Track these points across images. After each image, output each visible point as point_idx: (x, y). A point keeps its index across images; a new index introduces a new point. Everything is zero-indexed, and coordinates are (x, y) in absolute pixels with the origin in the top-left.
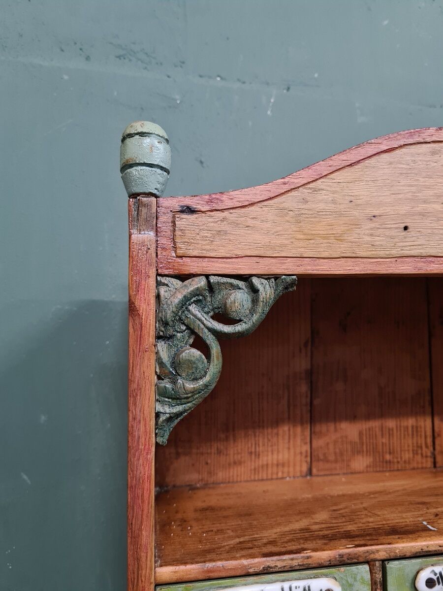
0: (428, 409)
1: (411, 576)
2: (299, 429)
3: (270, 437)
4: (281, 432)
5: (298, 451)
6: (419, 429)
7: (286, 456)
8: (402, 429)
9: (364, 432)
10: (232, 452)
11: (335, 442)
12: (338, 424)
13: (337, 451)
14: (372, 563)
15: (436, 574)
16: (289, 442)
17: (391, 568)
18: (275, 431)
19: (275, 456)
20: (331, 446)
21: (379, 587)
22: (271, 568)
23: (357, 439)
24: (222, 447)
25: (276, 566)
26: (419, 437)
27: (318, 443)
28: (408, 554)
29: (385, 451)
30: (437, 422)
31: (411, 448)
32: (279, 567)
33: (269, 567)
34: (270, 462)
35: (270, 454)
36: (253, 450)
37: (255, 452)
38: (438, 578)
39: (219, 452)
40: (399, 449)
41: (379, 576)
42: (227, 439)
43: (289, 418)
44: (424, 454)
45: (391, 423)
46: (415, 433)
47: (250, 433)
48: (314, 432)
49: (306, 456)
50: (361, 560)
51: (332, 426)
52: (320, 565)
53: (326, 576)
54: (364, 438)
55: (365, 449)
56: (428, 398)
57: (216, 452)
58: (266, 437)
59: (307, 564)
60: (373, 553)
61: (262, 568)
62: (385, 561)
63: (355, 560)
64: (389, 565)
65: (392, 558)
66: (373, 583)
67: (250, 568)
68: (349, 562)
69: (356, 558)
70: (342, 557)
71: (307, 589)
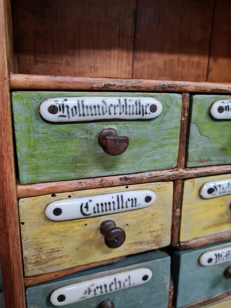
0: (207, 51)
1: (208, 105)
3: (104, 57)
4: (112, 55)
6: (200, 65)
8: (190, 63)
9: (167, 62)
10: (77, 65)
11: (149, 67)
12: (151, 54)
13: (150, 73)
14: (184, 94)
15: (225, 104)
16: (118, 62)
17: (196, 98)
21: (186, 112)
22: (111, 85)
24: (70, 60)
25: (115, 85)
26: (199, 70)
27: (138, 65)
28: (209, 90)
29: (178, 76)
30: (211, 62)
31: (194, 77)
32: (117, 86)
33: (109, 85)
35: (104, 69)
37: (94, 67)
38: (226, 107)
40: (187, 77)
41: (187, 104)
42: (74, 54)
43: (119, 45)
46: (197, 67)
48: (135, 58)
50: (177, 89)
51: (147, 55)
52: (148, 89)
53: (152, 97)
54: (167, 66)
55: (166, 74)
56: (208, 44)
57: (66, 63)
58: (102, 56)
59: (138, 87)
60: (186, 86)
61: (103, 85)
62: (192, 93)
63: (173, 89)
64: (195, 97)
65: (198, 91)
66: (184, 108)
67: (95, 83)
68: (169, 89)
69: (173, 87)
70: (164, 85)
71: (138, 102)
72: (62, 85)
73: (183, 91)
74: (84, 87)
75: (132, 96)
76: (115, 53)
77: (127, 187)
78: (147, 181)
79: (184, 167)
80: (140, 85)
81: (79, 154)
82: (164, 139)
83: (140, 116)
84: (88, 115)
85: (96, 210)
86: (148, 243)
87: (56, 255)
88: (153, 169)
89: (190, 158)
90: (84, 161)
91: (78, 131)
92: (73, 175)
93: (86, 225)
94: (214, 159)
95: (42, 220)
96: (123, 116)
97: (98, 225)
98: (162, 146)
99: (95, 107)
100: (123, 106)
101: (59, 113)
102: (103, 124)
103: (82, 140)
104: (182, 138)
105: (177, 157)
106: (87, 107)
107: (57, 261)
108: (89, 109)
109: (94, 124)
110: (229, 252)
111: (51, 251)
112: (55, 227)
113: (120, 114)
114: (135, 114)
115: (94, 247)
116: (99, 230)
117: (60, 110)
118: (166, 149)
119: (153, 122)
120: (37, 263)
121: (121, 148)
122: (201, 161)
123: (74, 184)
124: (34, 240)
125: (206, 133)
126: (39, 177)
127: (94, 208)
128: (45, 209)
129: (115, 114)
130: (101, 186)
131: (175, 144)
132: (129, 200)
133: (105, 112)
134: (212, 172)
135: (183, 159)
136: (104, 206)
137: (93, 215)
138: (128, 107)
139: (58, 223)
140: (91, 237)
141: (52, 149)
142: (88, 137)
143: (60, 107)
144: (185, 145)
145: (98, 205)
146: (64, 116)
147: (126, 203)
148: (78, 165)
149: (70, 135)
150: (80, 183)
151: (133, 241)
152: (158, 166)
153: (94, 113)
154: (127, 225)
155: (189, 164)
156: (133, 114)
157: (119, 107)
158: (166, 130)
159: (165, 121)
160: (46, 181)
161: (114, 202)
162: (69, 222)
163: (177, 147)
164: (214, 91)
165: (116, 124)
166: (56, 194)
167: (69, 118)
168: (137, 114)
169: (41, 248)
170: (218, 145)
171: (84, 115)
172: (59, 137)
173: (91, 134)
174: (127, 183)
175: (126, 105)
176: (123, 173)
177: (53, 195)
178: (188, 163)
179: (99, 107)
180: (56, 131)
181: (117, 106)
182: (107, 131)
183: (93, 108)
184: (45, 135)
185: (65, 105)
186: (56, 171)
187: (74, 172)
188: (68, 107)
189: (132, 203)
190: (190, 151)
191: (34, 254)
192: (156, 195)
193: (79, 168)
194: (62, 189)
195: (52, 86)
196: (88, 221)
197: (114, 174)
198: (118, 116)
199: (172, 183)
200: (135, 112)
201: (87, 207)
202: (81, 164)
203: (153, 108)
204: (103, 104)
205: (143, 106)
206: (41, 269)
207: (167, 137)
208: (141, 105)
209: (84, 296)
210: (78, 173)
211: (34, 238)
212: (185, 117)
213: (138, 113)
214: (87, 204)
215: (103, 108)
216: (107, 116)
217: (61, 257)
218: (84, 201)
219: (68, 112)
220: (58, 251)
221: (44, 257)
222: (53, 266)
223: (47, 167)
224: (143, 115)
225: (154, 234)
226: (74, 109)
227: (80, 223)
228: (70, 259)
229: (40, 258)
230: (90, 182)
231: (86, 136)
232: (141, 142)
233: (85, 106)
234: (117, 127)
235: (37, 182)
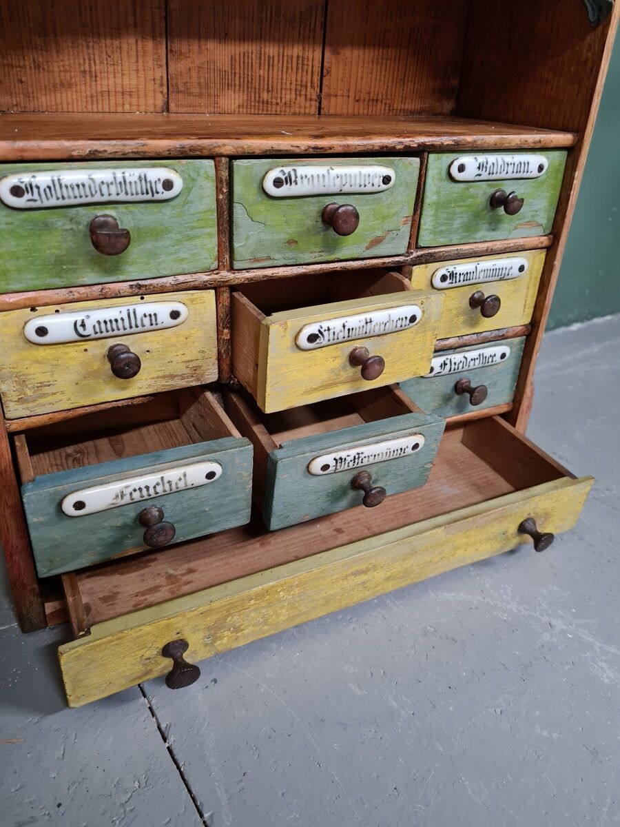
0: (319, 34)
1: (260, 176)
2: (150, 45)
3: (109, 51)
4: (124, 45)
5: (150, 77)
6: (306, 62)
7: (134, 82)
8: (285, 59)
9: (238, 58)
10: (56, 69)
11: (200, 68)
12: (202, 43)
13: (202, 81)
14: (217, 159)
15: (284, 174)
16: (137, 62)
17: (238, 166)
18: (116, 43)
19: (119, 81)
20: (194, 74)
21: (224, 186)
22: (100, 152)
23: (227, 68)
24: (41, 60)
25: (105, 151)
26: (305, 73)
27: (177, 67)
28: (257, 152)
29: (262, 87)
30: (327, 54)
31: (293, 87)
32: (109, 152)
33: (96, 151)
34: (112, 89)
36: (87, 69)
37: (90, 71)
38: (286, 178)
39: (38, 67)
40: (279, 87)
41: (225, 174)
42: (46, 47)
43: (135, 26)
44: (309, 97)
45: (272, 50)
46: (300, 66)
47: (80, 41)
48: (171, 51)
49: (162, 85)
50: (206, 153)
51: (195, 47)
52: (158, 155)
53: (165, 166)
54: (237, 67)
55: (237, 83)
56: (320, 18)
57: (32, 66)
58: (104, 49)
59: (143, 152)
60: (219, 146)
61: (87, 152)
62: (232, 158)
63: (198, 153)
64: (237, 163)
65: (240, 154)
66: (219, 180)
67: (74, 150)
68: (192, 154)
69: (199, 150)
70: (183, 148)
71: (143, 177)
72: (26, 154)
73: (215, 154)
74: (59, 156)
75: (135, 167)
76: (129, 41)
77: (142, 298)
78: (171, 289)
79: (229, 268)
80: (145, 149)
81: (64, 253)
82: (193, 228)
83: (149, 197)
84: (69, 197)
85: (98, 330)
86: (182, 377)
87: (47, 390)
88: (179, 271)
89: (237, 256)
90: (72, 262)
91: (60, 222)
92: (58, 282)
93: (86, 350)
94: (278, 256)
95: (21, 343)
96: (122, 197)
97: (105, 351)
98: (190, 238)
99: (78, 186)
100: (120, 183)
101: (27, 196)
102: (95, 209)
103: (65, 233)
104: (222, 225)
105: (216, 253)
106: (66, 187)
107: (50, 399)
108: (70, 189)
109: (81, 210)
111: (39, 385)
112: (42, 353)
113: (118, 194)
114: (140, 194)
115: (100, 381)
116: (107, 359)
117: (28, 192)
118: (197, 242)
119: (172, 203)
120: (20, 401)
121: (119, 245)
122: (256, 260)
123: (62, 294)
124: (13, 370)
125: (260, 218)
126: (8, 284)
127: (94, 327)
128: (24, 328)
129: (109, 195)
130: (102, 297)
131: (210, 235)
132: (145, 316)
133: (94, 193)
134: (274, 275)
135: (227, 257)
136: (109, 323)
137: (94, 336)
138: (128, 185)
139: (45, 347)
140: (95, 368)
141: (24, 246)
142: (75, 227)
143: (27, 189)
144: (227, 235)
145: (99, 322)
146: (35, 201)
147: (142, 320)
148: (64, 267)
149: (47, 226)
150: (71, 292)
151: (161, 374)
152: (187, 267)
153: (78, 195)
154: (148, 351)
155: (237, 265)
156: (137, 194)
157: (114, 185)
158: (193, 214)
159: (191, 202)
160: (20, 290)
161: (122, 319)
162: (61, 346)
163: (215, 240)
164: (268, 153)
165: (115, 208)
166: (37, 308)
167: (42, 202)
168: (143, 194)
169: (24, 381)
170: (283, 236)
171: (63, 198)
172: (32, 229)
173: (78, 223)
174: (141, 292)
175: (125, 181)
176: (134, 278)
177: (33, 309)
178: (235, 262)
179: (83, 185)
180: (25, 220)
181: (112, 183)
182: (102, 219)
183: (76, 188)
184: (9, 226)
185: (34, 185)
186: (32, 276)
187: (60, 277)
188: (38, 187)
189: (151, 320)
190: (236, 245)
191: (14, 389)
192: (188, 310)
193: (66, 271)
194: (46, 301)
195: (11, 156)
196: (88, 345)
197: (120, 280)
198: (114, 198)
199: (214, 291)
200: (139, 191)
201: (83, 325)
202: (69, 266)
203: (168, 185)
204: (90, 182)
205: (150, 182)
206: (28, 409)
207: (196, 224)
208: (148, 180)
210: (65, 278)
211: (13, 368)
212: (223, 193)
213: (145, 192)
214: (83, 321)
215: (90, 188)
216: (98, 198)
217: (55, 394)
218: (79, 317)
219: (39, 194)
220: (49, 386)
221: (29, 393)
222: (44, 405)
223: (19, 271)
224: (153, 196)
225: (191, 365)
226: (48, 190)
227: (77, 348)
228: (68, 397)
229: (25, 394)
230: (86, 291)
231: (71, 226)
232: (155, 233)
233: (63, 185)
234: (117, 212)
235: (7, 291)
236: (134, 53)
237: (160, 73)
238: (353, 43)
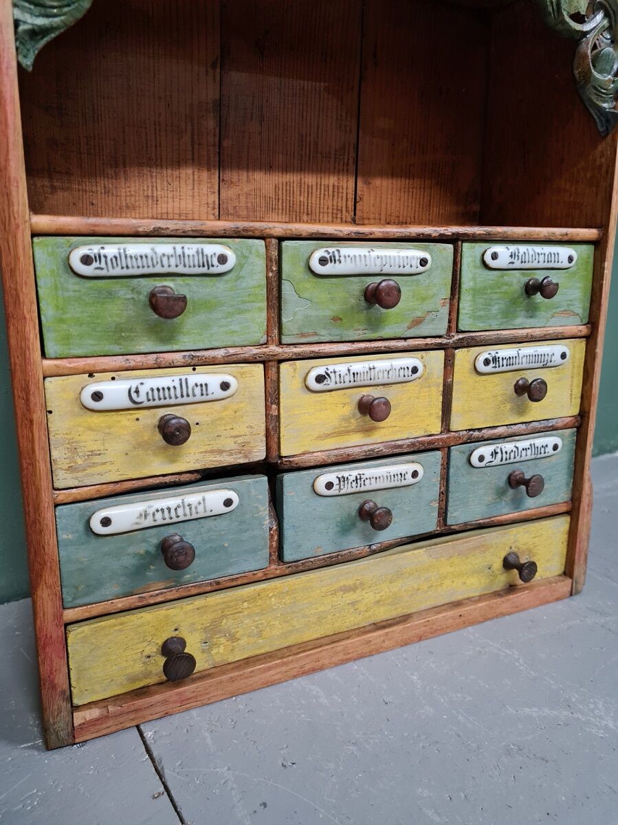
0: (352, 167)
1: (306, 256)
2: (205, 174)
3: (169, 180)
4: (183, 176)
5: (204, 199)
6: (341, 190)
7: (190, 206)
8: (323, 187)
9: (281, 187)
10: (123, 194)
11: (248, 195)
12: (250, 174)
13: (250, 205)
14: (268, 240)
15: (329, 253)
16: (193, 189)
18: (176, 173)
19: (177, 204)
20: (243, 199)
21: (274, 264)
22: (163, 229)
23: (272, 195)
24: (110, 186)
25: (168, 228)
26: (340, 200)
27: (227, 193)
28: (304, 234)
29: (302, 211)
30: (360, 184)
31: (330, 211)
32: (171, 229)
33: (160, 228)
34: (170, 210)
35: (170, 200)
36: (150, 194)
37: (153, 196)
38: (331, 257)
39: (107, 192)
40: (318, 211)
41: (275, 253)
43: (193, 160)
44: (344, 219)
45: (310, 179)
46: (336, 193)
47: (145, 172)
48: (223, 180)
49: (214, 209)
50: (257, 234)
51: (244, 175)
52: (214, 233)
53: (221, 244)
54: (280, 194)
55: (280, 207)
56: (352, 154)
57: (103, 191)
58: (165, 179)
59: (200, 230)
60: (270, 229)
61: (152, 229)
62: (281, 239)
63: (250, 233)
64: (285, 244)
65: (288, 236)
66: (269, 259)
67: (140, 226)
68: (245, 234)
69: (251, 231)
70: (238, 228)
71: (200, 251)
72: (98, 229)
73: (265, 235)
74: (126, 231)
75: (193, 243)
76: (187, 172)
77: (194, 369)
78: (222, 361)
79: (278, 343)
80: (203, 228)
81: (124, 321)
82: (244, 302)
83: (204, 270)
84: (133, 267)
85: (150, 397)
86: (230, 453)
87: (96, 459)
88: (229, 344)
89: (285, 331)
90: (131, 330)
91: (122, 291)
92: (117, 349)
93: (138, 419)
94: (323, 332)
95: (77, 409)
96: (181, 270)
97: (156, 421)
98: (241, 312)
99: (141, 257)
100: (180, 256)
101: (95, 265)
102: (155, 280)
103: (126, 302)
104: (271, 301)
105: (265, 328)
106: (131, 257)
107: (99, 469)
108: (134, 259)
109: (143, 281)
110: (360, 474)
111: (90, 453)
112: (96, 419)
113: (177, 266)
114: (197, 267)
115: (150, 452)
116: (157, 429)
117: (96, 261)
118: (248, 316)
119: (225, 278)
120: (70, 469)
121: (177, 308)
122: (303, 335)
123: (119, 361)
124: (66, 436)
125: (306, 295)
126: (70, 349)
127: (147, 393)
128: (80, 394)
129: (169, 266)
130: (156, 366)
131: (260, 309)
132: (196, 385)
133: (155, 263)
134: (321, 351)
135: (276, 331)
136: (161, 391)
137: (146, 404)
138: (186, 258)
139: (99, 414)
140: (146, 438)
141: (87, 313)
142: (135, 297)
143: (95, 257)
144: (276, 311)
145: (152, 390)
146: (102, 269)
147: (193, 389)
148: (123, 334)
149: (110, 295)
150: (128, 360)
151: (209, 448)
152: (237, 340)
153: (140, 265)
154: (197, 424)
155: (285, 340)
156: (194, 266)
157: (174, 258)
158: (245, 289)
159: (243, 277)
160: (81, 355)
161: (175, 388)
162: (113, 413)
163: (264, 314)
164: (314, 236)
165: (173, 280)
166: (94, 374)
167: (108, 271)
168: (199, 267)
169: (75, 448)
170: (329, 313)
171: (127, 267)
172: (96, 297)
173: (139, 293)
174: (193, 362)
175: (184, 253)
176: (187, 348)
177: (91, 375)
178: (283, 337)
179: (146, 257)
180: (91, 288)
181: (172, 256)
182: (160, 289)
183: (139, 258)
184: (77, 293)
185: (102, 255)
186: (93, 342)
187: (118, 344)
188: (105, 257)
189: (202, 390)
190: (284, 320)
191: (66, 456)
192: (238, 383)
193: (125, 338)
194: (103, 368)
195: (84, 230)
196: (141, 414)
197: (174, 350)
198: (173, 270)
199: (261, 366)
200: (196, 264)
201: (137, 392)
202: (128, 334)
203: (222, 259)
204: (153, 254)
205: (207, 256)
206: (76, 478)
207: (247, 299)
208: (205, 254)
209: (138, 521)
210: (124, 346)
211: (66, 434)
212: (272, 271)
213: (201, 264)
214: (137, 388)
215: (152, 259)
216: (158, 269)
217: (104, 464)
218: (134, 384)
219: (106, 263)
220: (100, 455)
221: (80, 461)
222: (93, 475)
223: (81, 336)
224: (208, 269)
225: (240, 440)
226: (114, 259)
227: (130, 417)
228: (117, 467)
229: (75, 462)
230: (142, 360)
231: (132, 296)
232: (209, 305)
233: (128, 256)
234: (175, 284)
235: (68, 356)
236: (191, 181)
237: (213, 198)
238: (382, 174)
